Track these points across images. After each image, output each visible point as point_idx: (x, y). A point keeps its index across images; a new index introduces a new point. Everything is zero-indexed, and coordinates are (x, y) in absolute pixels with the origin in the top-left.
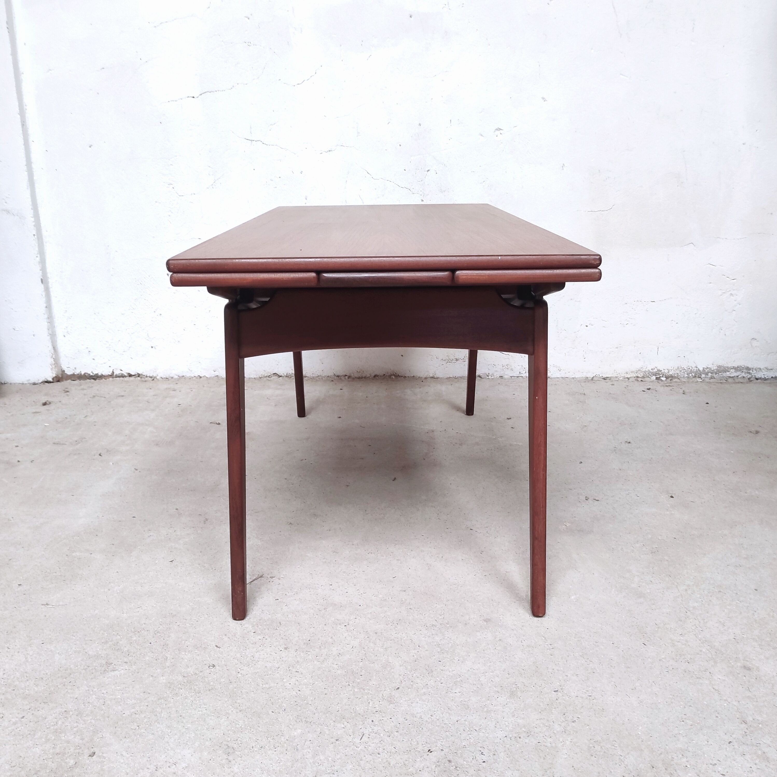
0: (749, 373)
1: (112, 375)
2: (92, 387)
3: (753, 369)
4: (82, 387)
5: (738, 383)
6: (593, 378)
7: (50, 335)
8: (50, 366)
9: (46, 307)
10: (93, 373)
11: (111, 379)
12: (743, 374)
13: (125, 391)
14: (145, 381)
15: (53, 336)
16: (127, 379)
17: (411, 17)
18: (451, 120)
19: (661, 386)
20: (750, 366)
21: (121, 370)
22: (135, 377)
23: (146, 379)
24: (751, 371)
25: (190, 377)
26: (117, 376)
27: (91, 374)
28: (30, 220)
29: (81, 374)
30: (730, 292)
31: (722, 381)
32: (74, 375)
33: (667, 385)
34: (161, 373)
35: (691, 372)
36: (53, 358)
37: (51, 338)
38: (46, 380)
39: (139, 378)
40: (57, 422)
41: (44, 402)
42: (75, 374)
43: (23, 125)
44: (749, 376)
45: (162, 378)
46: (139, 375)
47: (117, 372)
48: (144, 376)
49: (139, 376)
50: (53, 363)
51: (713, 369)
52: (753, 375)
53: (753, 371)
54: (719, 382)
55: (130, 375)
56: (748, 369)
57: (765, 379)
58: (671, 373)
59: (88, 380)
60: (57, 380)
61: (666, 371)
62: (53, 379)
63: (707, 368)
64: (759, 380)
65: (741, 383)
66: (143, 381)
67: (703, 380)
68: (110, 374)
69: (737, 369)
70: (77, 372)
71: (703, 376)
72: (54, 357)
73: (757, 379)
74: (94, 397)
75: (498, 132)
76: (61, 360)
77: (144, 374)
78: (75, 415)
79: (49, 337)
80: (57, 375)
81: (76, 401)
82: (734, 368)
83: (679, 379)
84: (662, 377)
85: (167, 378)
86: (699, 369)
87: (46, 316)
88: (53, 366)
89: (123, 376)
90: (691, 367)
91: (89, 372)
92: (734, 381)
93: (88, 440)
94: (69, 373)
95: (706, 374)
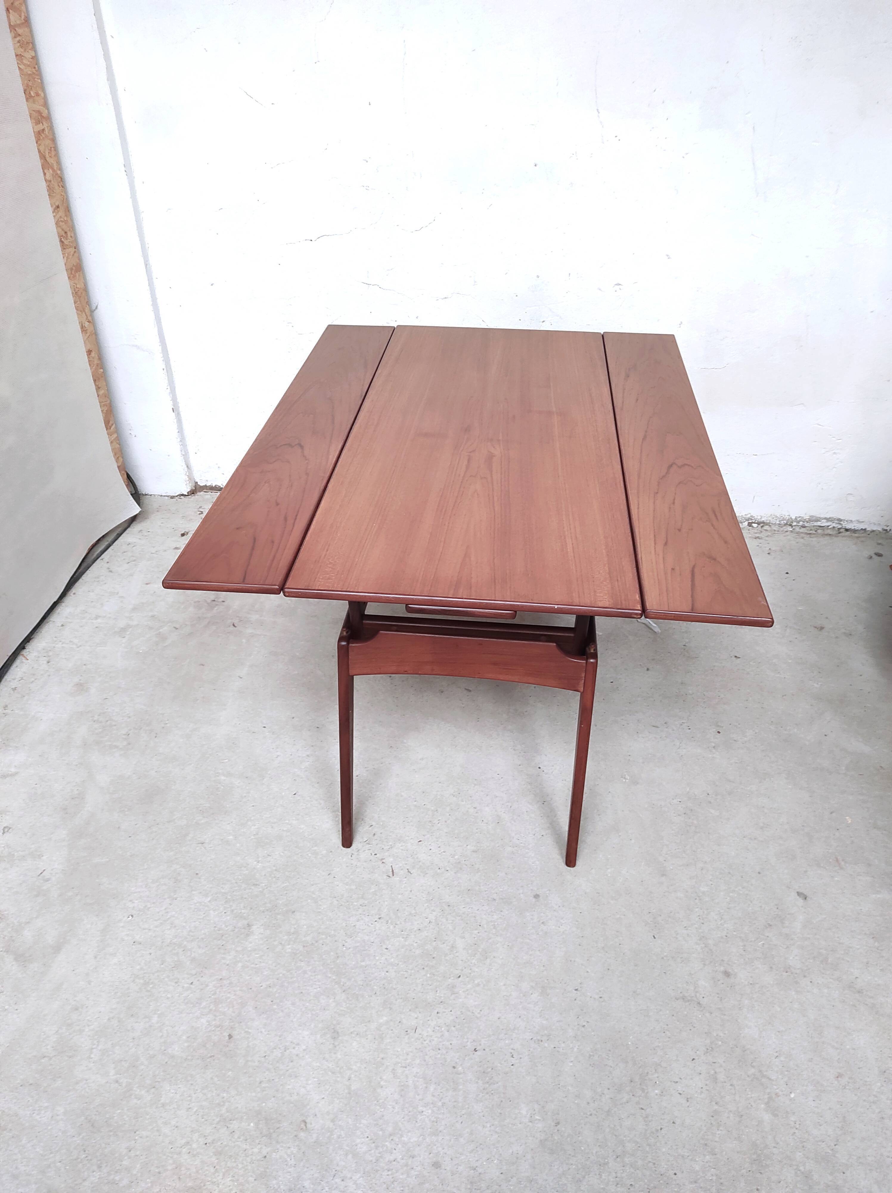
0: (840, 524)
3: (844, 520)
5: (827, 535)
7: (184, 455)
8: (185, 482)
9: (178, 432)
12: (834, 525)
15: (186, 456)
17: (536, 165)
18: (570, 274)
19: (750, 537)
20: (842, 518)
24: (842, 522)
28: (159, 356)
29: (212, 486)
30: (833, 451)
31: (811, 532)
32: (206, 486)
33: (757, 535)
35: (783, 520)
37: (184, 459)
38: (181, 494)
41: (182, 530)
42: (207, 485)
43: (146, 265)
44: (840, 526)
50: (188, 479)
51: (805, 518)
52: (843, 525)
53: (844, 523)
54: (809, 532)
56: (840, 520)
57: (855, 531)
58: (763, 519)
61: (759, 517)
62: (188, 493)
63: (800, 517)
64: (848, 533)
65: (830, 535)
67: (793, 529)
69: (828, 520)
70: (209, 484)
71: (794, 524)
72: (187, 474)
73: (847, 530)
75: (617, 287)
76: (195, 475)
79: (182, 458)
80: (192, 488)
82: (825, 518)
83: (770, 526)
84: (754, 523)
86: (791, 518)
87: (179, 440)
88: (188, 482)
90: (784, 515)
92: (822, 533)
93: (223, 601)
94: (202, 485)
95: (798, 522)
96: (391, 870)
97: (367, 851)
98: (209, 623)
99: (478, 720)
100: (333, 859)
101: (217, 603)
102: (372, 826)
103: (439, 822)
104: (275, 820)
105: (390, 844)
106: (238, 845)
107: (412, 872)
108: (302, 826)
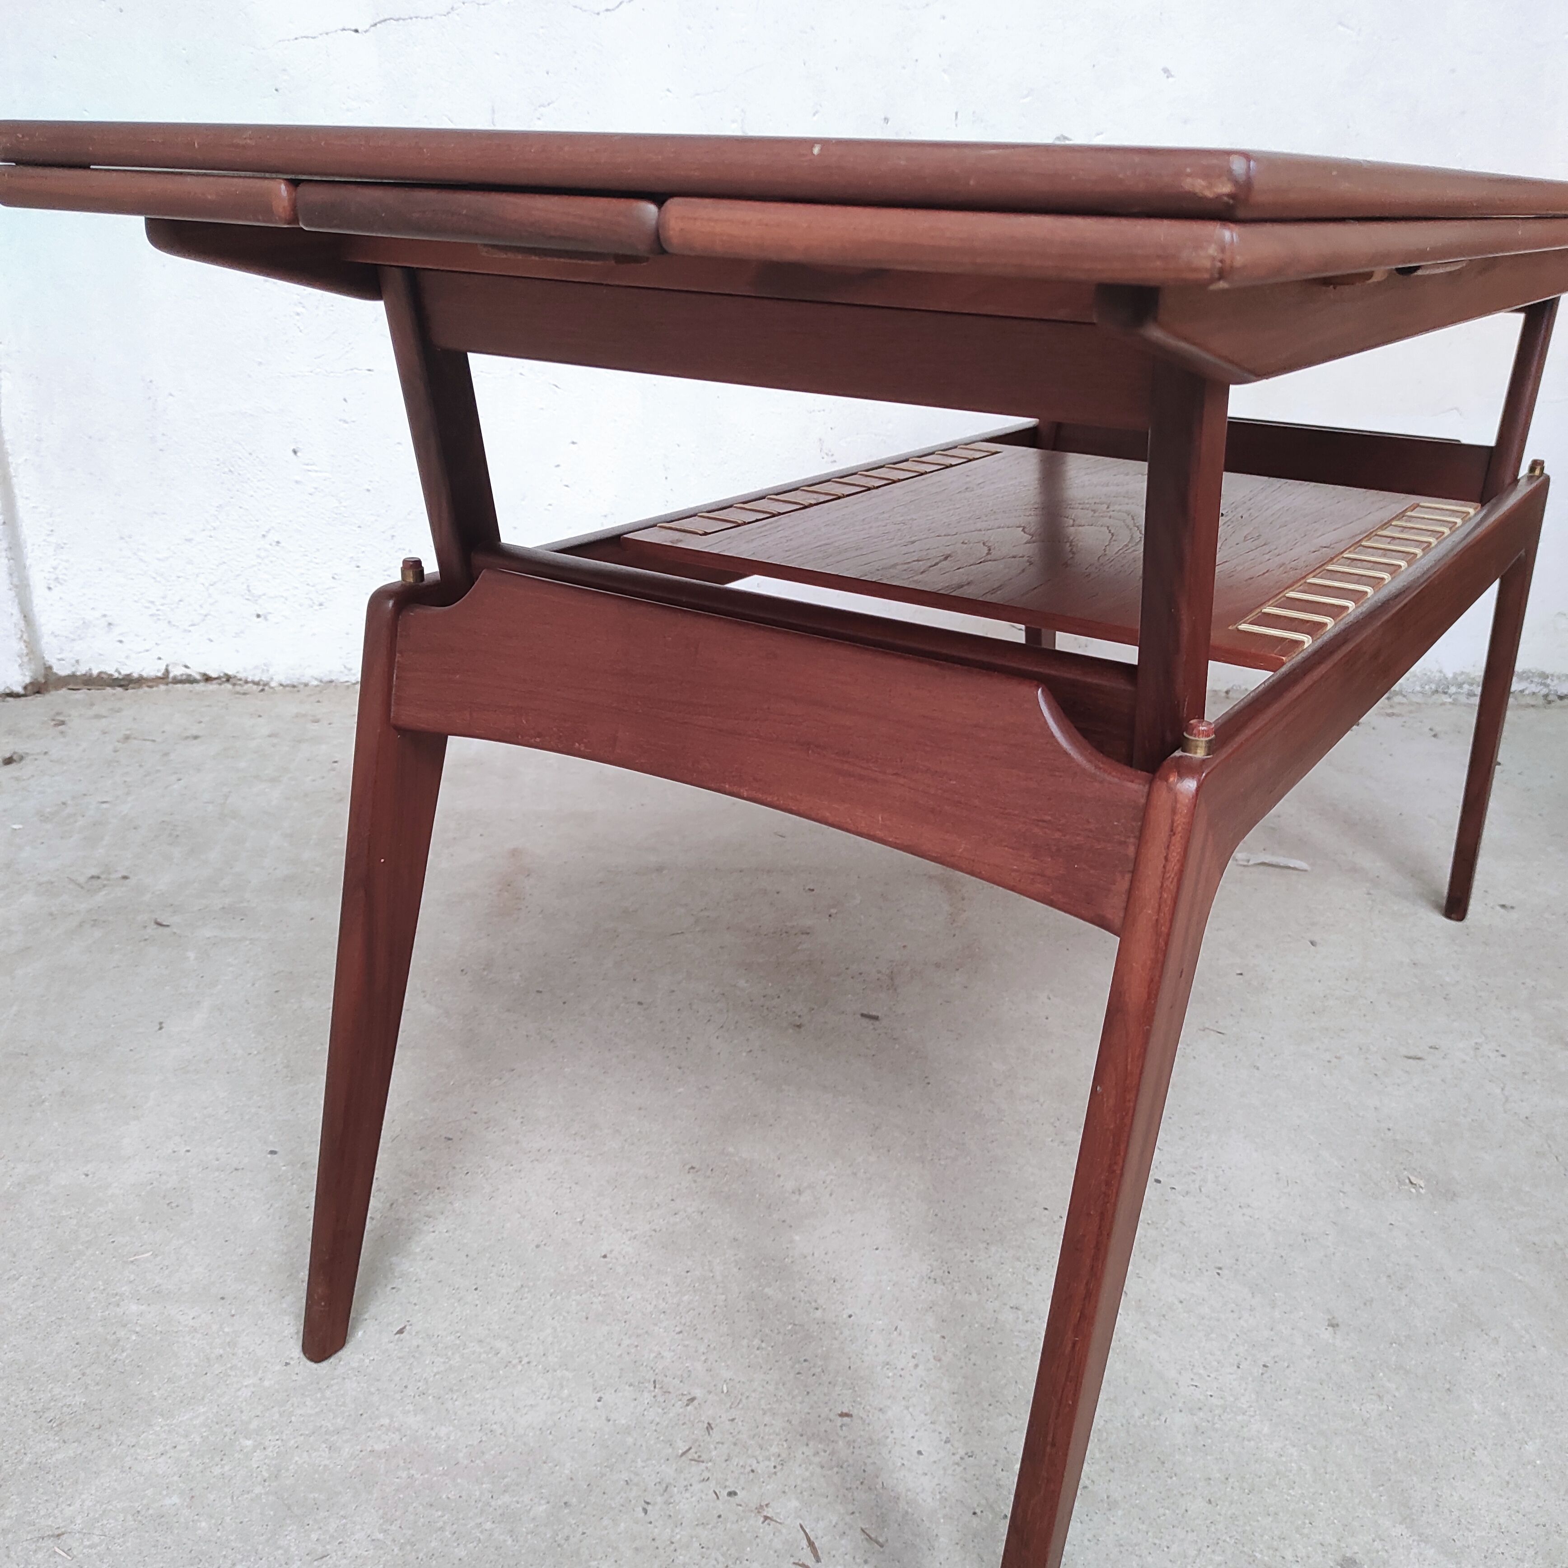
0: (1546, 685)
1: (165, 679)
2: (119, 710)
3: (1552, 675)
4: (96, 710)
5: (1525, 707)
6: (1227, 692)
7: (16, 587)
8: (18, 659)
9: (4, 523)
10: (120, 673)
11: (162, 687)
12: (1533, 688)
13: (200, 722)
14: (244, 694)
15: (21, 590)
16: (200, 687)
20: (1548, 671)
21: (186, 667)
22: (219, 681)
23: (246, 687)
24: (1549, 681)
25: (347, 684)
26: (177, 681)
27: (116, 675)
29: (91, 675)
32: (73, 676)
34: (279, 674)
35: (1430, 681)
36: (25, 641)
38: (8, 691)
39: (229, 686)
40: (44, 818)
41: (8, 755)
42: (78, 673)
44: (1545, 691)
45: (281, 685)
46: (228, 678)
47: (177, 671)
48: (240, 680)
49: (228, 680)
50: (24, 649)
51: (1472, 676)
52: (1551, 688)
53: (1552, 680)
55: (207, 679)
56: (1544, 676)
59: (108, 688)
60: (36, 690)
62: (25, 688)
63: (1462, 673)
65: (1533, 706)
66: (238, 693)
67: (1454, 700)
68: (160, 674)
70: (81, 670)
71: (1453, 690)
72: (25, 637)
74: (127, 738)
76: (43, 642)
77: (239, 676)
78: (85, 795)
79: (12, 593)
80: (36, 679)
81: (84, 751)
83: (1404, 696)
85: (294, 686)
86: (1444, 676)
87: (5, 544)
88: (26, 659)
89: (190, 680)
90: (1430, 671)
91: (110, 669)
93: (125, 878)
94: (63, 672)
95: (1460, 686)
96: (805, 1543)
97: (697, 1487)
98: (81, 925)
99: (927, 1080)
100: (580, 1530)
101: (105, 882)
102: (693, 1399)
104: (340, 1421)
105: (774, 1449)
106: (203, 1524)
107: (881, 1540)
108: (443, 1431)
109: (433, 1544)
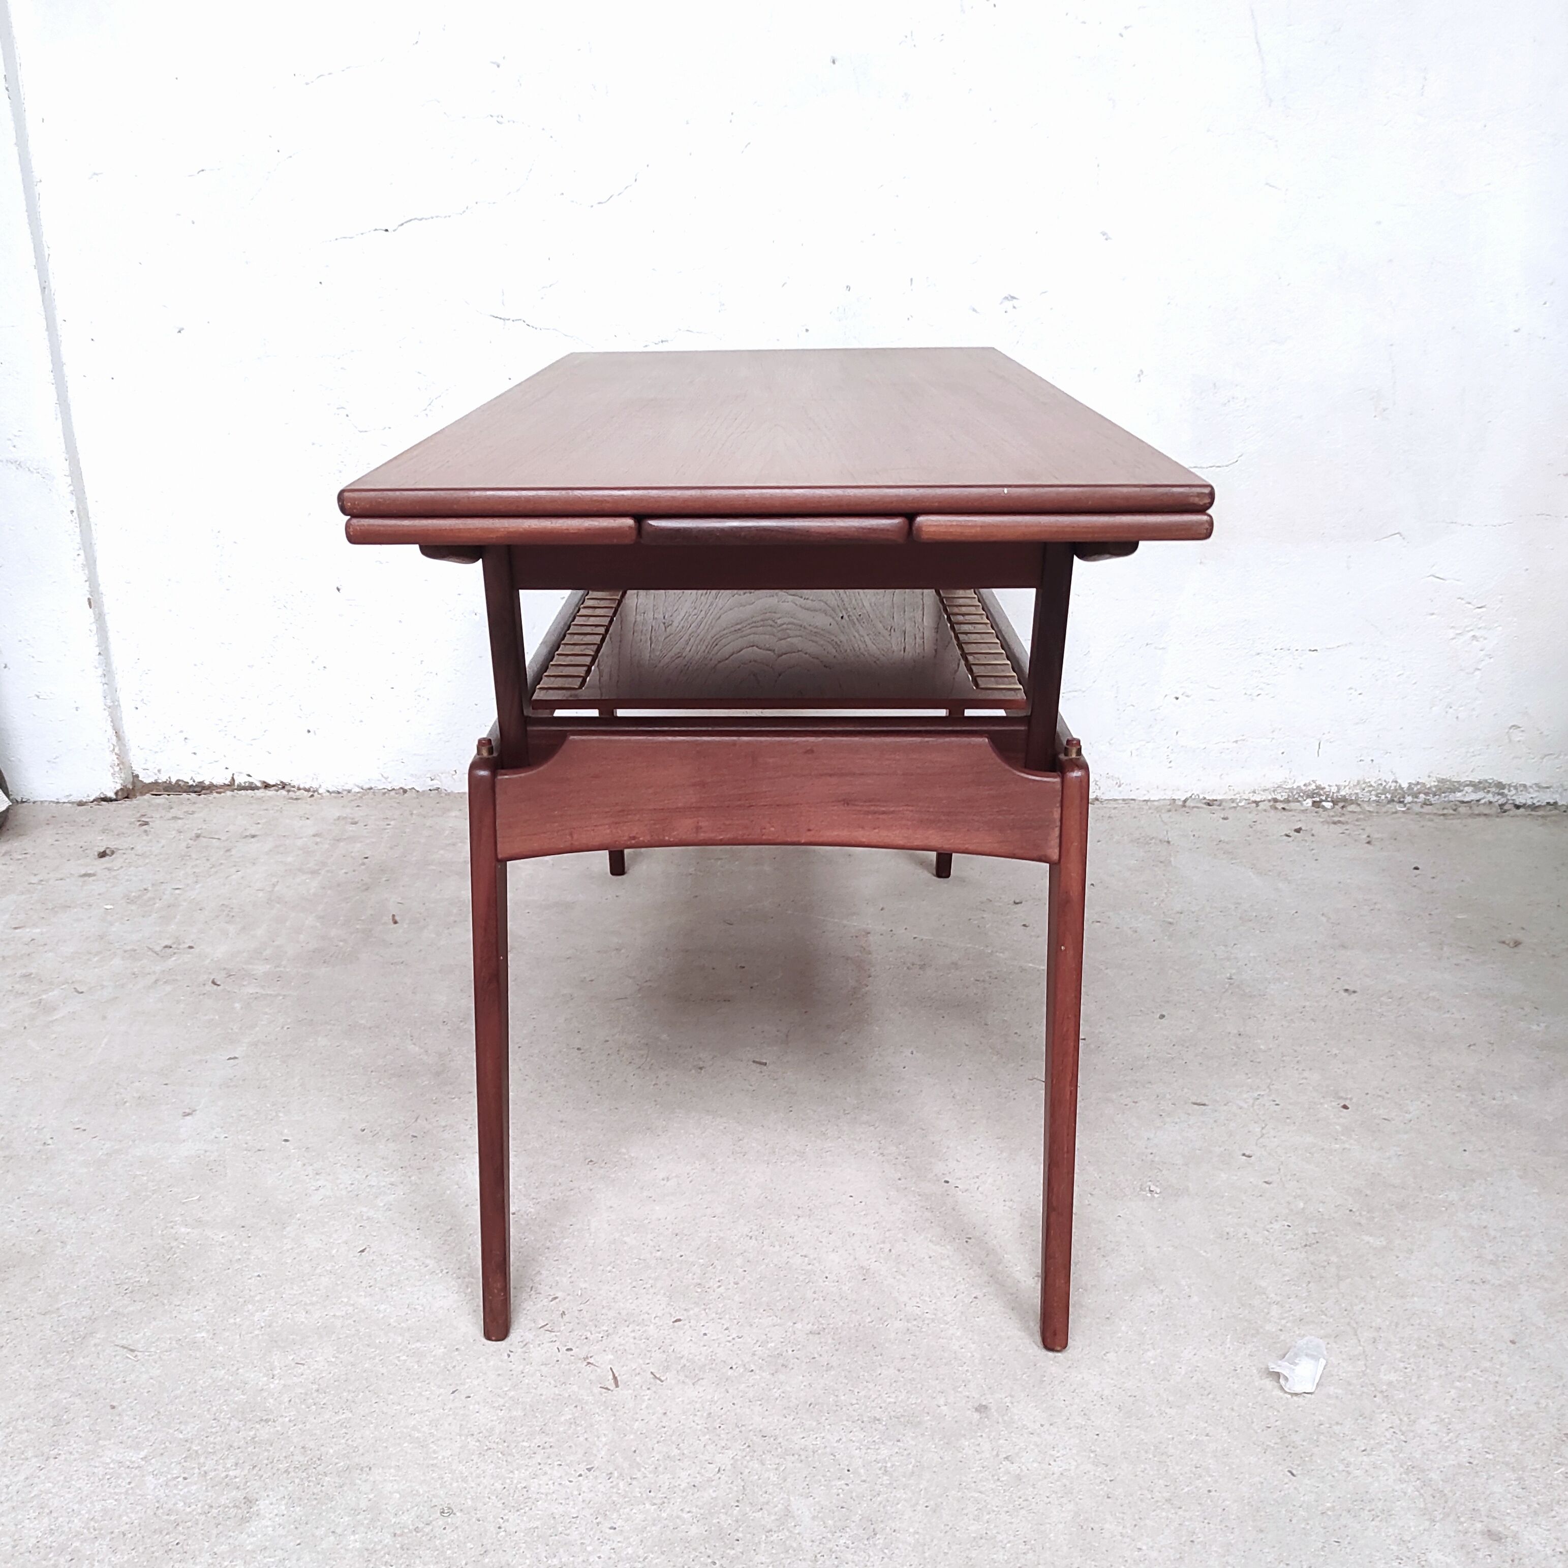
0: (1502, 794)
1: (231, 786)
2: (193, 813)
3: (1510, 785)
4: (174, 812)
5: (1479, 815)
6: (1185, 801)
7: (110, 707)
8: (111, 769)
9: (100, 653)
10: (194, 781)
11: (229, 793)
12: (1490, 797)
13: (259, 823)
14: (297, 799)
15: (114, 710)
16: (260, 793)
17: (834, 62)
18: (912, 280)
19: (1322, 822)
20: (1504, 781)
21: (249, 776)
22: (276, 788)
23: (299, 793)
24: (1506, 791)
25: (384, 791)
26: (241, 788)
27: (191, 783)
28: (65, 481)
29: (170, 782)
30: (1472, 633)
31: (1445, 812)
32: (156, 783)
33: (1336, 819)
34: (327, 782)
35: (1385, 791)
36: (116, 754)
37: (110, 714)
38: (102, 796)
39: (284, 792)
40: (130, 901)
41: (102, 850)
42: (160, 781)
43: (43, 290)
44: (1502, 801)
45: (328, 791)
46: (284, 786)
47: (240, 780)
48: (294, 787)
49: (283, 787)
50: (117, 762)
51: (1429, 786)
52: (1509, 797)
53: (1509, 791)
54: (1441, 812)
55: (267, 786)
56: (1500, 785)
57: (1534, 807)
58: (1343, 793)
59: (184, 794)
60: (126, 795)
61: (1334, 789)
62: (116, 794)
63: (1418, 783)
64: (1522, 810)
65: (1485, 815)
66: (292, 798)
67: (1408, 809)
68: (227, 782)
69: (1476, 786)
70: (163, 778)
71: (1409, 799)
72: (117, 750)
73: (1518, 807)
74: (198, 836)
75: (1009, 304)
76: (131, 754)
77: (293, 784)
78: (162, 883)
79: (106, 713)
80: (125, 786)
81: (163, 847)
82: (1471, 784)
83: (1359, 805)
84: (1326, 801)
85: (339, 793)
86: (1400, 786)
87: (100, 672)
88: (117, 769)
89: (252, 787)
90: (1385, 781)
91: (187, 777)
92: (1470, 812)
93: (191, 947)
94: (147, 781)
95: (1416, 796)
96: (611, 1377)
97: (546, 1345)
98: (156, 981)
99: (791, 1109)
100: (464, 1363)
101: (176, 951)
102: (556, 1298)
103: (719, 1284)
104: (314, 1299)
105: (605, 1328)
106: (221, 1348)
107: (663, 1378)
108: (382, 1307)
109: (366, 1366)
